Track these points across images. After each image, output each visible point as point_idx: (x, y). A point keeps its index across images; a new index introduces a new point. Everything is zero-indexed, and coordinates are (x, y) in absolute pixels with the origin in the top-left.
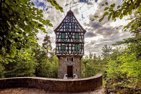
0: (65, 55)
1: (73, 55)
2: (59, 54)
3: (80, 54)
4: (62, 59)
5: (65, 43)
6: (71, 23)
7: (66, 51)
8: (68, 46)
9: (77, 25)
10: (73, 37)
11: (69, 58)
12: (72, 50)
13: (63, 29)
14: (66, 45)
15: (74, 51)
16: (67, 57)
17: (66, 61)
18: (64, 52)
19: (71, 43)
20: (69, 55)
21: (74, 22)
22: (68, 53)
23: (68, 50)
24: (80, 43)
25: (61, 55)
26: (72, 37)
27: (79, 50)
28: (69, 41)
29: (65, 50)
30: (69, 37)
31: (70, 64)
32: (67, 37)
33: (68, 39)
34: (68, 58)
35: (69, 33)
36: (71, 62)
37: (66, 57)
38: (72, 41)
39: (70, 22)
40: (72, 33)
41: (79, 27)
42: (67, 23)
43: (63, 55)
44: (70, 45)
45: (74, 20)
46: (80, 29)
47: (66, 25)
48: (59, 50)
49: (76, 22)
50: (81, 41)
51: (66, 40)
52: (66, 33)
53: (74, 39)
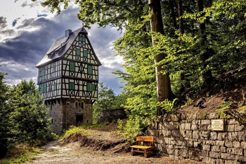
0: (74, 97)
1: (85, 98)
2: (67, 95)
3: (94, 97)
4: (68, 104)
5: (74, 79)
6: (83, 48)
7: (76, 92)
8: (78, 85)
9: (90, 53)
10: (86, 71)
11: (78, 102)
12: (83, 91)
13: (73, 55)
14: (76, 83)
15: (86, 92)
16: (76, 101)
17: (75, 107)
18: (73, 93)
19: (83, 80)
20: (79, 98)
21: (87, 47)
22: (79, 96)
23: (78, 90)
24: (94, 81)
25: (69, 97)
26: (83, 70)
27: (91, 92)
28: (79, 76)
29: (74, 90)
30: (79, 69)
31: (80, 113)
32: (77, 69)
33: (78, 73)
34: (76, 104)
35: (79, 64)
36: (81, 109)
37: (74, 101)
38: (83, 76)
39: (82, 47)
40: (83, 65)
41: (93, 56)
42: (77, 48)
43: (72, 97)
44: (81, 83)
45: (87, 44)
46: (94, 60)
47: (76, 50)
48: (66, 89)
49: (90, 48)
50: (94, 78)
51: (76, 74)
52: (76, 63)
53: (86, 75)
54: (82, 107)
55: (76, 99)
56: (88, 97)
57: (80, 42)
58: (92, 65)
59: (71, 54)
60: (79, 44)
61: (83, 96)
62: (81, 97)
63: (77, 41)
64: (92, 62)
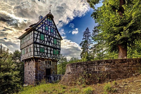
0: (44, 57)
1: (52, 58)
2: (38, 56)
3: (58, 58)
5: (44, 45)
6: (51, 27)
7: (45, 54)
8: (47, 50)
9: (55, 31)
10: (52, 41)
11: (47, 61)
12: (51, 54)
13: (42, 29)
14: (45, 48)
15: (52, 55)
16: (46, 60)
17: (45, 64)
18: (43, 54)
19: (50, 47)
20: (48, 58)
21: (53, 26)
22: (47, 57)
23: (47, 53)
24: (58, 49)
25: (40, 57)
26: (51, 41)
27: (56, 55)
28: (48, 44)
29: (44, 53)
30: (48, 40)
31: (48, 67)
32: (46, 39)
33: (47, 42)
34: (46, 62)
35: (48, 36)
36: (49, 65)
37: (44, 60)
38: (51, 45)
39: (49, 25)
40: (51, 37)
41: (57, 33)
42: (46, 25)
43: (42, 57)
44: (49, 48)
45: (53, 25)
46: (58, 36)
47: (45, 26)
48: (37, 51)
49: (55, 28)
50: (58, 47)
51: (45, 42)
52: (45, 35)
53: (53, 44)
54: (50, 64)
55: (46, 59)
56: (54, 58)
57: (48, 22)
58: (56, 39)
59: (41, 28)
60: (47, 23)
61: (50, 57)
62: (49, 57)
63: (46, 21)
64: (57, 37)
